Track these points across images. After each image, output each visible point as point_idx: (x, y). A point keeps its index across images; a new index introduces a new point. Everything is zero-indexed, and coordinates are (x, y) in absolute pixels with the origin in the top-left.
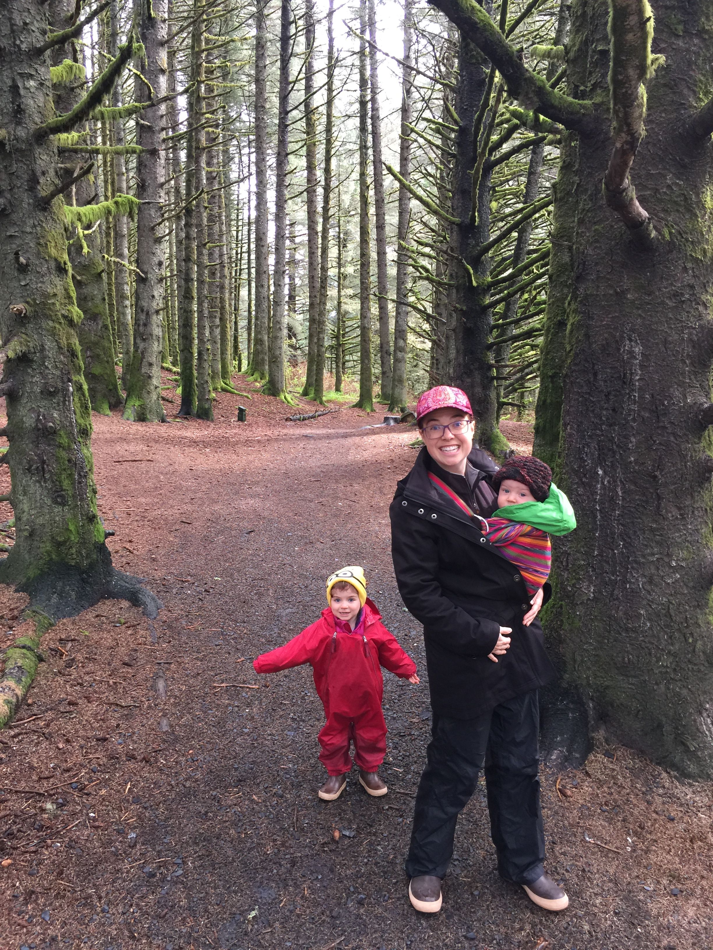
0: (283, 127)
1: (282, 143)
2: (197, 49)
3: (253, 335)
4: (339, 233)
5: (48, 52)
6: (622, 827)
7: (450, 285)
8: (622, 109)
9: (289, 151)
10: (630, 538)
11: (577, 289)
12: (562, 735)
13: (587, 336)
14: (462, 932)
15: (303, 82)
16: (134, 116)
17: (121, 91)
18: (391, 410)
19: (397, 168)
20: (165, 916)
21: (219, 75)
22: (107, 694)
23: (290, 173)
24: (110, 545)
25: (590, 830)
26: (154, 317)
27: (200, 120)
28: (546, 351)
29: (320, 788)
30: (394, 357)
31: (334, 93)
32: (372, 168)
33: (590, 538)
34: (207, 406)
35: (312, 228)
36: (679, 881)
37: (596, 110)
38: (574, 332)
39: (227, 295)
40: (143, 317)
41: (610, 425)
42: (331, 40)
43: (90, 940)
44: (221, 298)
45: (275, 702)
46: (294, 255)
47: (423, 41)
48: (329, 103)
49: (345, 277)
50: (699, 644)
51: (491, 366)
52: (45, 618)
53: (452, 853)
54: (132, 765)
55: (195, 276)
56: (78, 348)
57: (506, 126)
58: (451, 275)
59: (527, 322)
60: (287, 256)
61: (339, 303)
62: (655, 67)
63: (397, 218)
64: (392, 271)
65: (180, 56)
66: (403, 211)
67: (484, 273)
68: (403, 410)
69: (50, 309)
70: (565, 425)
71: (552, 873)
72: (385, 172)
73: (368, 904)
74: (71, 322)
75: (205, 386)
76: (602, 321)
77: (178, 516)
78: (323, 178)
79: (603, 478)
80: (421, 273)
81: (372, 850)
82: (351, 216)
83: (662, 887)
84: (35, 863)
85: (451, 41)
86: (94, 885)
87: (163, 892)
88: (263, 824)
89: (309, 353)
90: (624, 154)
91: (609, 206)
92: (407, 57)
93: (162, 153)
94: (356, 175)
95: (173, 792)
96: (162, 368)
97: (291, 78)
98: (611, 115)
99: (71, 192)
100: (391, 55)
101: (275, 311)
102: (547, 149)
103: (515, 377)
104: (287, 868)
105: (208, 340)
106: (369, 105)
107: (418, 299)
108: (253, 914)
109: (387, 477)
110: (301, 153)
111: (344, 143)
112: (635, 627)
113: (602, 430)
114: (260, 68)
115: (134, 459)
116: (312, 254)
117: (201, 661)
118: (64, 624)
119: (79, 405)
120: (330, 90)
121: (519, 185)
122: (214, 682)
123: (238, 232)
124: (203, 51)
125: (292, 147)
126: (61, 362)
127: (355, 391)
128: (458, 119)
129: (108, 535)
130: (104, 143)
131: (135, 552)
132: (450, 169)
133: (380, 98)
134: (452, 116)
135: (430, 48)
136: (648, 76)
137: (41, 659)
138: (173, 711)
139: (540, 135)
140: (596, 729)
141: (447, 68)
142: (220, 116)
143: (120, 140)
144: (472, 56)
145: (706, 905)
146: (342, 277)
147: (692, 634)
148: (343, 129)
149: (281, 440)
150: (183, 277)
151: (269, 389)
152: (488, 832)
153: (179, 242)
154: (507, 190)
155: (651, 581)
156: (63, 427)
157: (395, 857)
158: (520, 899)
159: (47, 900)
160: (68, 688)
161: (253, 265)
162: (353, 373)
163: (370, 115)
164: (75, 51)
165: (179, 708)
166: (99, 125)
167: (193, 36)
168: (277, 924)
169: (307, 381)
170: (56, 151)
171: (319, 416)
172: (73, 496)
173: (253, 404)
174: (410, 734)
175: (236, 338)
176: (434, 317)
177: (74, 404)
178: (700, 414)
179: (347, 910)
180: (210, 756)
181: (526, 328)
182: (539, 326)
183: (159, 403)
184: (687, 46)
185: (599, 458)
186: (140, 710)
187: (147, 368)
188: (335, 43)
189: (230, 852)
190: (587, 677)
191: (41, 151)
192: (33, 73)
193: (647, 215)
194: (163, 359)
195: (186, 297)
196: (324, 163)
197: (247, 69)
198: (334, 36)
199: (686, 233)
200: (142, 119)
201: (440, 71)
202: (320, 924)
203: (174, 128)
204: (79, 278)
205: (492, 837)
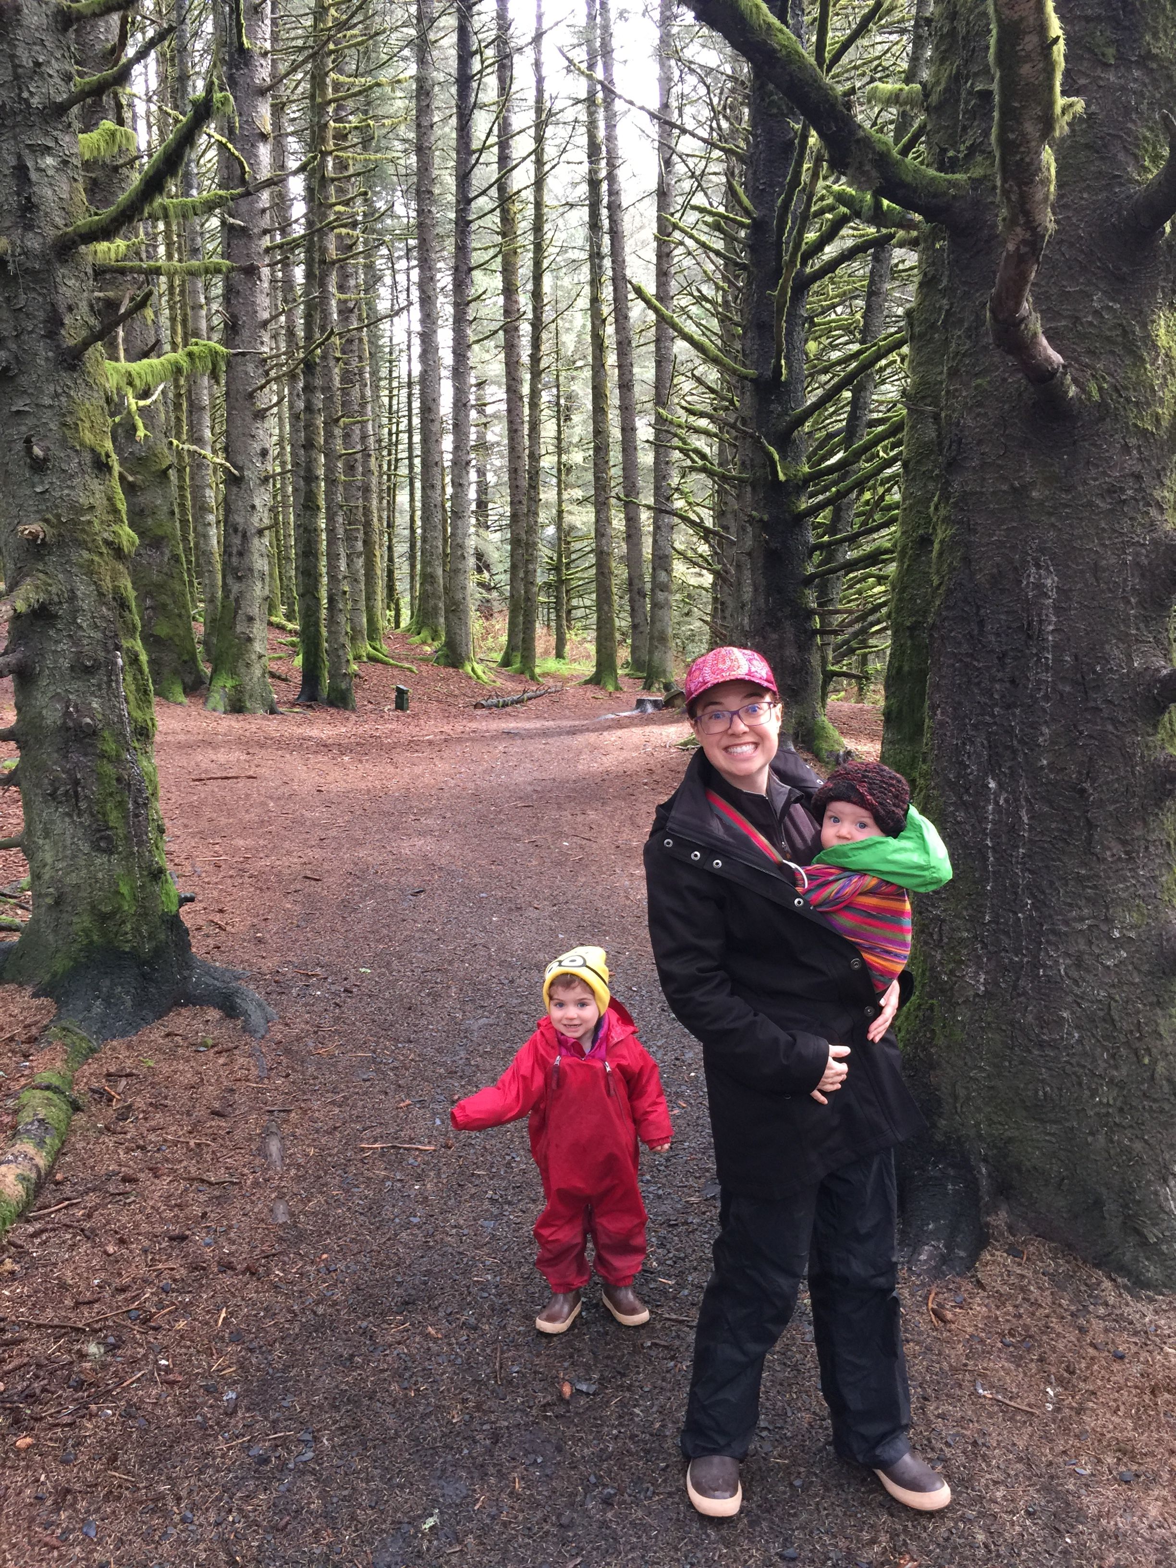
0: (463, 225)
1: (462, 250)
2: (319, 100)
3: (419, 567)
4: (558, 397)
5: (75, 110)
6: (1039, 1372)
7: (741, 480)
8: (1016, 188)
9: (473, 263)
10: (1043, 892)
11: (948, 483)
12: (936, 1220)
13: (966, 560)
14: (775, 1548)
15: (495, 150)
16: (217, 211)
17: (195, 171)
18: (648, 687)
19: (651, 289)
20: (285, 1527)
21: (355, 141)
22: (185, 1163)
23: (474, 300)
24: (188, 916)
25: (985, 1376)
26: (256, 541)
27: (325, 216)
28: (900, 586)
29: (538, 1313)
30: (652, 600)
31: (547, 168)
32: (611, 289)
33: (978, 894)
34: (344, 686)
35: (512, 390)
36: (1133, 1459)
37: (974, 189)
38: (946, 554)
39: (375, 502)
40: (237, 541)
41: (1008, 707)
42: (540, 81)
44: (365, 507)
45: (462, 1173)
46: (484, 434)
47: (692, 80)
48: (539, 184)
49: (569, 470)
50: (1161, 1068)
51: (811, 613)
52: (82, 1039)
53: (757, 1417)
54: (227, 1279)
55: (321, 472)
56: (131, 594)
57: (829, 216)
58: (743, 463)
59: (871, 537)
60: (473, 437)
61: (560, 512)
62: (1067, 118)
63: (653, 371)
64: (646, 458)
65: (293, 111)
66: (662, 360)
67: (796, 459)
68: (667, 687)
69: (83, 531)
70: (933, 707)
71: (924, 1448)
72: (632, 296)
73: (619, 1504)
74: (118, 552)
75: (341, 652)
76: (990, 536)
77: (299, 868)
78: (530, 307)
79: (997, 795)
80: (693, 461)
81: (624, 1413)
82: (576, 369)
83: (1105, 1468)
84: (70, 1442)
85: (736, 79)
86: (169, 1478)
87: (282, 1488)
88: (446, 1373)
89: (512, 596)
90: (1020, 261)
91: (998, 346)
92: (665, 106)
93: (265, 272)
94: (584, 302)
95: (297, 1325)
96: (270, 624)
97: (476, 145)
98: (998, 199)
99: (116, 338)
100: (639, 103)
101: (454, 527)
102: (898, 253)
103: (851, 630)
104: (485, 1446)
105: (345, 577)
106: (605, 186)
107: (690, 504)
108: (430, 1522)
109: (642, 798)
110: (494, 267)
111: (563, 250)
112: (1055, 1040)
113: (993, 716)
114: (423, 128)
115: (224, 774)
116: (513, 432)
117: (340, 1106)
118: (114, 1049)
119: (133, 687)
120: (539, 163)
121: (852, 314)
122: (362, 1140)
123: (391, 398)
124: (330, 102)
125: (477, 258)
126: (103, 617)
127: (588, 657)
128: (751, 207)
129: (183, 901)
130: (169, 256)
131: (229, 928)
132: (739, 290)
133: (622, 174)
134: (740, 203)
135: (702, 91)
136: (1057, 134)
137: (76, 1107)
138: (295, 1190)
139: (885, 230)
140: (993, 1209)
141: (731, 124)
142: (359, 208)
143: (195, 251)
144: (772, 103)
146: (564, 469)
147: (1148, 1050)
148: (561, 227)
149: (467, 740)
150: (302, 473)
151: (447, 656)
152: (816, 1381)
153: (295, 417)
154: (833, 321)
155: (1079, 964)
156: (109, 724)
157: (664, 1426)
158: (870, 1492)
159: (91, 1504)
160: (122, 1155)
161: (418, 452)
162: (585, 628)
163: (605, 202)
164: (119, 106)
165: (304, 1185)
166: (161, 226)
167: (313, 77)
168: (470, 1539)
169: (509, 641)
170: (90, 271)
171: (530, 699)
172: (126, 838)
173: (420, 681)
174: (686, 1223)
175: (390, 573)
176: (715, 533)
177: (126, 686)
178: (1154, 687)
179: (586, 1513)
180: (357, 1262)
181: (868, 549)
182: (888, 545)
183: (265, 684)
184: (1122, 81)
185: (989, 761)
186: (241, 1188)
187: (245, 624)
188: (546, 85)
189: (390, 1422)
190: (977, 1124)
191: (66, 272)
192: (51, 144)
193: (1062, 361)
194: (272, 609)
195: (306, 507)
196: (531, 282)
197: (402, 130)
198: (544, 74)
199: (1126, 388)
200: (231, 216)
201: (719, 127)
202: (541, 1537)
203: (284, 230)
204: (131, 479)
205: (823, 1390)
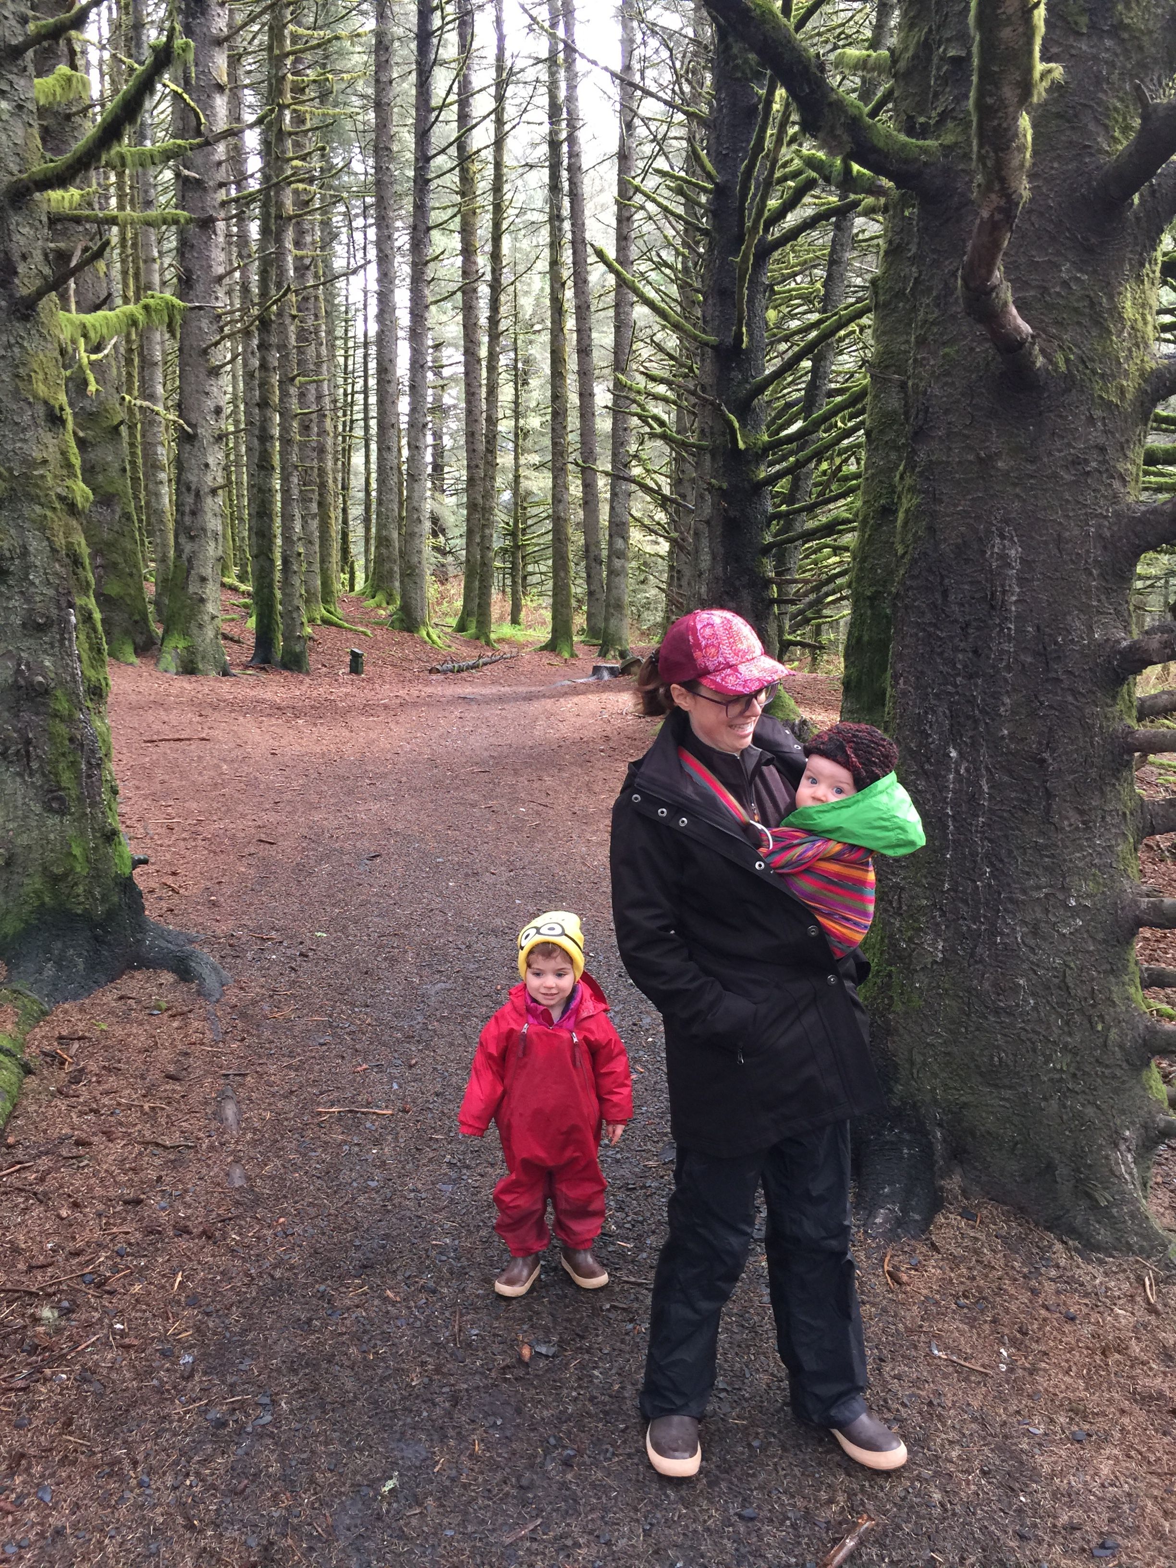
0: (422, 183)
1: (420, 209)
2: (277, 52)
3: (373, 530)
4: (516, 360)
5: (30, 54)
6: (992, 1333)
7: (699, 447)
8: (992, 154)
9: (431, 224)
10: (1001, 861)
11: (914, 452)
12: (891, 1183)
13: (931, 529)
14: (734, 1508)
15: (455, 108)
16: (171, 163)
17: (149, 121)
18: (603, 654)
19: (611, 254)
20: (244, 1490)
21: (313, 95)
22: (139, 1127)
23: (434, 259)
24: (142, 879)
25: (939, 1337)
26: (209, 500)
27: (282, 170)
28: (862, 555)
29: (497, 1276)
30: (609, 567)
31: (507, 127)
32: (570, 252)
33: (937, 862)
34: (298, 649)
35: (470, 352)
36: (1085, 1418)
37: (946, 156)
38: (911, 524)
39: (330, 464)
40: (190, 499)
41: (970, 677)
42: (501, 38)
43: (119, 1533)
44: (320, 469)
45: (420, 1137)
46: (441, 396)
47: (654, 42)
48: (499, 143)
49: (526, 434)
50: (1114, 1034)
51: (768, 582)
52: (34, 1002)
53: (714, 1376)
54: (183, 1243)
55: (276, 432)
56: (84, 550)
57: (791, 183)
58: (702, 431)
59: (826, 508)
60: (430, 399)
61: (517, 477)
62: (1046, 84)
63: (612, 337)
64: (604, 424)
65: (248, 63)
66: (622, 325)
67: (756, 427)
68: (623, 655)
69: (37, 486)
70: (896, 677)
71: (880, 1408)
72: (592, 259)
73: (578, 1465)
74: (71, 508)
75: (295, 615)
76: (956, 506)
77: (253, 831)
78: (489, 268)
79: (958, 764)
80: (651, 428)
81: (584, 1377)
82: (535, 332)
83: (1058, 1429)
84: (24, 1407)
85: (700, 43)
86: (125, 1442)
87: (240, 1451)
88: (405, 1337)
89: (468, 561)
90: (994, 228)
91: (969, 314)
92: (627, 68)
93: (221, 225)
94: (543, 265)
95: (254, 1289)
96: (223, 585)
97: (435, 102)
98: (974, 165)
99: (67, 290)
100: (602, 64)
101: (410, 490)
102: (859, 222)
103: (807, 600)
104: (444, 1409)
105: (300, 539)
106: (565, 148)
107: (648, 471)
108: (390, 1484)
109: (599, 765)
110: (452, 227)
111: (522, 211)
112: (1010, 1007)
113: (955, 685)
114: (382, 84)
115: (177, 736)
116: (471, 395)
117: (296, 1070)
118: (66, 1012)
119: (87, 646)
120: (500, 122)
121: (812, 282)
122: (319, 1104)
123: (346, 358)
124: (288, 54)
125: (436, 217)
126: (56, 574)
127: (544, 623)
128: (714, 172)
129: (138, 863)
130: (121, 207)
131: (182, 891)
132: (699, 255)
133: (582, 135)
134: (703, 167)
135: (665, 54)
136: (1035, 100)
137: (28, 1070)
138: (252, 1154)
139: (852, 196)
140: (947, 1173)
141: (693, 88)
142: (316, 163)
143: (148, 204)
144: (736, 67)
145: (1129, 1456)
146: (520, 434)
147: (1101, 1017)
148: (520, 188)
149: (423, 705)
150: (257, 432)
151: (402, 621)
152: (773, 1342)
153: (249, 375)
154: (793, 290)
155: (1035, 931)
156: (61, 683)
157: (623, 1388)
158: (827, 1452)
159: (45, 1469)
160: (75, 1119)
161: (373, 413)
162: (541, 594)
163: (565, 163)
164: (72, 53)
165: (260, 1148)
166: (113, 178)
167: (271, 28)
168: (430, 1502)
169: (464, 606)
170: (45, 219)
171: (485, 664)
172: (78, 799)
173: (374, 645)
174: (644, 1187)
175: (345, 536)
176: (673, 501)
177: (79, 645)
178: (1115, 658)
179: (546, 1476)
180: (314, 1226)
181: (824, 519)
182: (847, 515)
183: (217, 644)
184: (1094, 51)
185: (951, 731)
186: (197, 1152)
187: (198, 584)
188: (507, 44)
189: (350, 1384)
190: (934, 1089)
191: (20, 220)
192: (6, 88)
193: (1030, 331)
194: (225, 570)
195: (261, 467)
196: (490, 242)
197: (360, 86)
198: (505, 31)
199: (1092, 360)
200: (186, 167)
201: (682, 92)
202: (501, 1499)
203: (240, 182)
204: (81, 434)
205: (779, 1352)
